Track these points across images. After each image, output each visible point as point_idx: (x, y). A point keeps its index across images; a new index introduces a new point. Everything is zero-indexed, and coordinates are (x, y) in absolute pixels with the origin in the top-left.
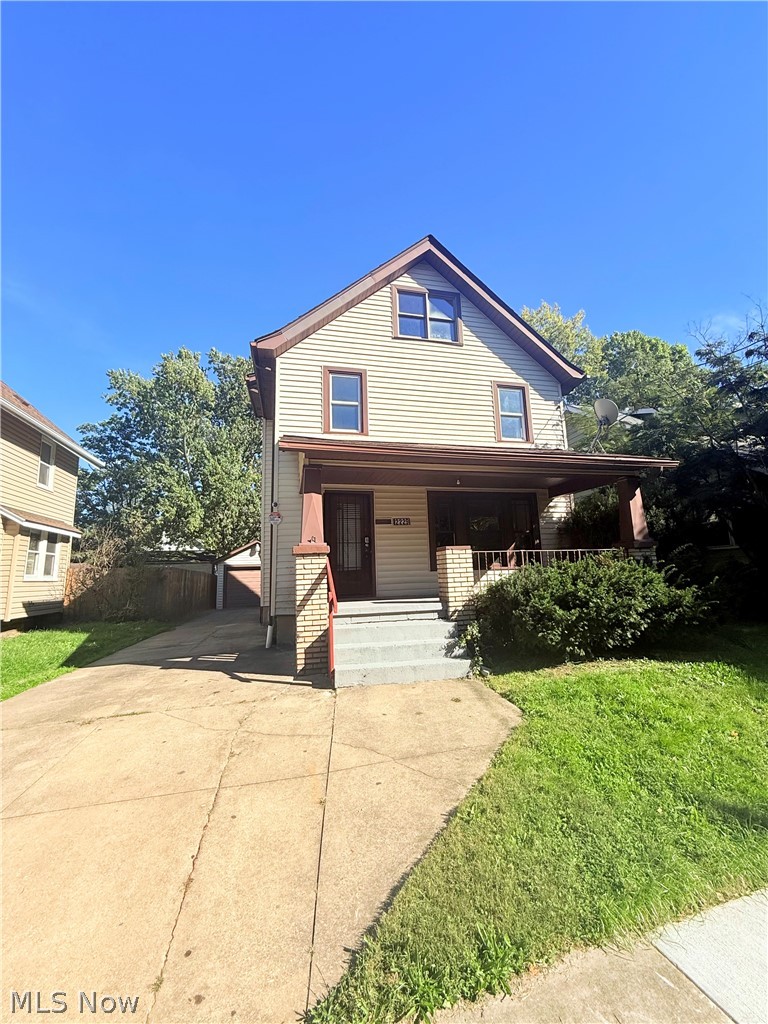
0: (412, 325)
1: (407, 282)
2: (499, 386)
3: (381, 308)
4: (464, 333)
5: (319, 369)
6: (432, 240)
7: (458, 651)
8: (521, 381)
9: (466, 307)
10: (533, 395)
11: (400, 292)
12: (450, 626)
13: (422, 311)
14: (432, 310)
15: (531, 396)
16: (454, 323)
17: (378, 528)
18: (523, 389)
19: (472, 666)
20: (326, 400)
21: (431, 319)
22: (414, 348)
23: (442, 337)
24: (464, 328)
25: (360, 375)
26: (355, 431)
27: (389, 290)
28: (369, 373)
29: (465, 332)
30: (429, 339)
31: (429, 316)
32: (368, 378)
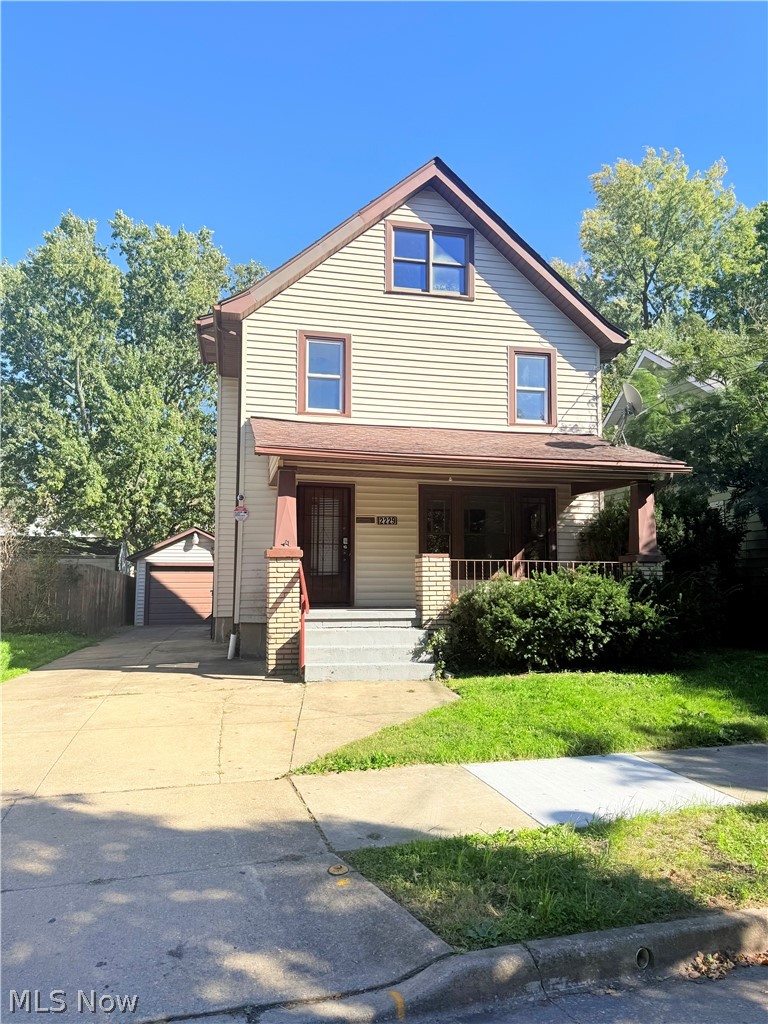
0: (410, 274)
1: (407, 216)
2: (517, 353)
3: (372, 251)
4: (477, 283)
5: (294, 334)
6: (439, 163)
7: (425, 656)
8: (546, 346)
9: (481, 246)
10: (561, 364)
11: (396, 229)
12: (421, 634)
13: (424, 253)
14: (437, 253)
15: (558, 366)
16: (464, 268)
17: (359, 528)
18: (548, 356)
19: (435, 669)
20: (301, 373)
21: (434, 265)
22: (413, 305)
23: (449, 288)
24: (477, 276)
25: (344, 341)
26: (335, 411)
27: (382, 227)
28: (353, 339)
29: (477, 281)
30: (432, 292)
31: (432, 260)
32: (353, 346)
